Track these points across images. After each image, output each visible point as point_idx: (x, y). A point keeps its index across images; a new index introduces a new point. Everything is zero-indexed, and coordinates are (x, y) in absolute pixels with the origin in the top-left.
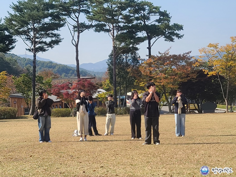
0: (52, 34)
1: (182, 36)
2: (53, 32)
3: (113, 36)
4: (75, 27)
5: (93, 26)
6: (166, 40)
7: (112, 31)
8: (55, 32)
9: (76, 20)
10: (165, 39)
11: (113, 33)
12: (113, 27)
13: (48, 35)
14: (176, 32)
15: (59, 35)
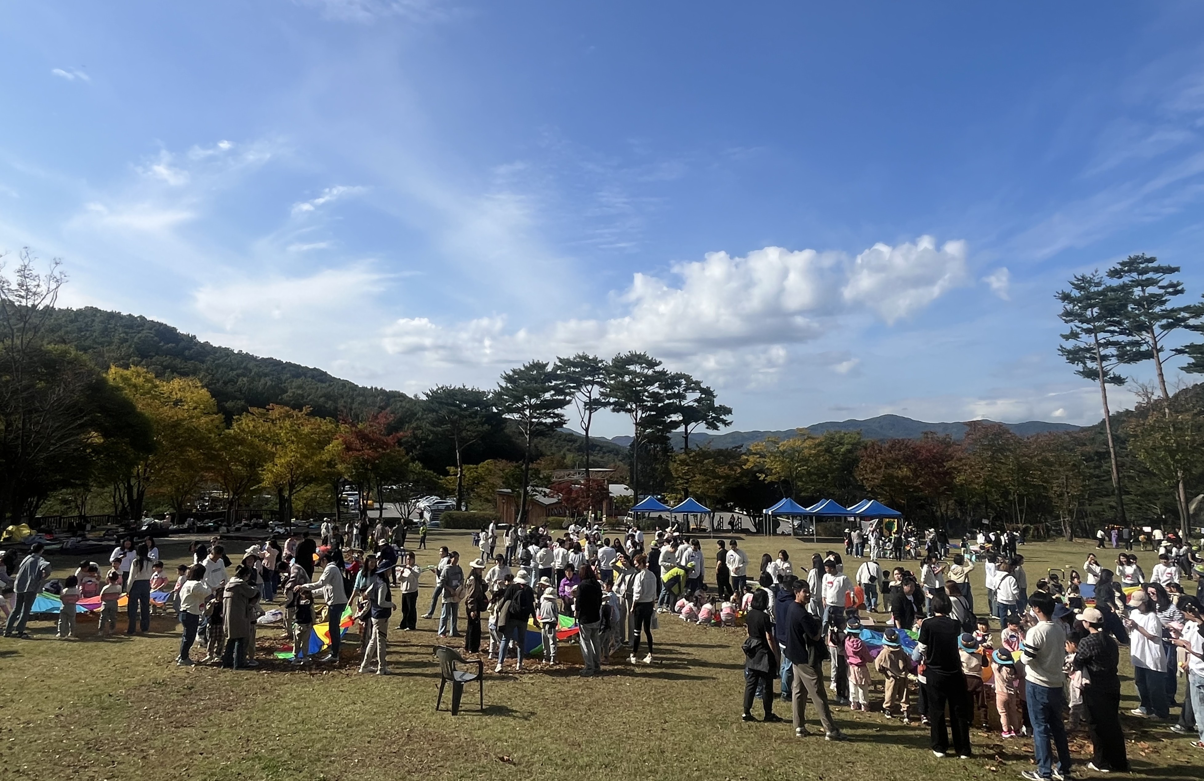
0: (554, 413)
1: (730, 423)
2: (556, 411)
3: (636, 420)
4: (586, 404)
5: (611, 404)
6: (707, 428)
7: (634, 413)
8: (558, 411)
9: (588, 395)
10: (706, 426)
11: (636, 415)
12: (636, 406)
13: (548, 415)
14: (722, 417)
15: (563, 416)
